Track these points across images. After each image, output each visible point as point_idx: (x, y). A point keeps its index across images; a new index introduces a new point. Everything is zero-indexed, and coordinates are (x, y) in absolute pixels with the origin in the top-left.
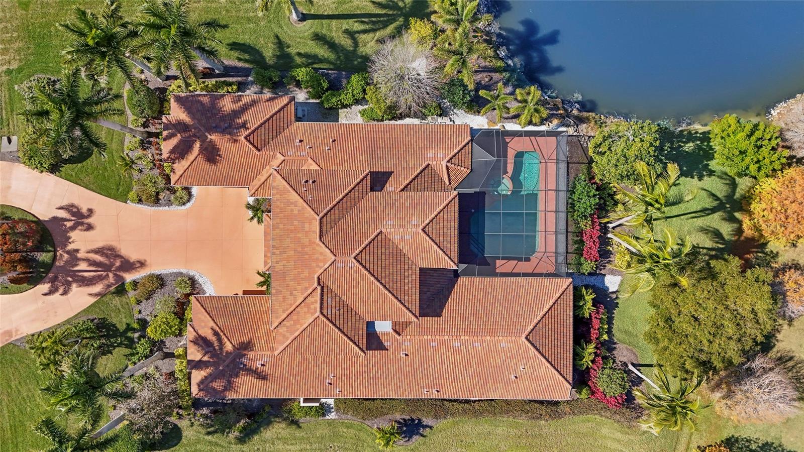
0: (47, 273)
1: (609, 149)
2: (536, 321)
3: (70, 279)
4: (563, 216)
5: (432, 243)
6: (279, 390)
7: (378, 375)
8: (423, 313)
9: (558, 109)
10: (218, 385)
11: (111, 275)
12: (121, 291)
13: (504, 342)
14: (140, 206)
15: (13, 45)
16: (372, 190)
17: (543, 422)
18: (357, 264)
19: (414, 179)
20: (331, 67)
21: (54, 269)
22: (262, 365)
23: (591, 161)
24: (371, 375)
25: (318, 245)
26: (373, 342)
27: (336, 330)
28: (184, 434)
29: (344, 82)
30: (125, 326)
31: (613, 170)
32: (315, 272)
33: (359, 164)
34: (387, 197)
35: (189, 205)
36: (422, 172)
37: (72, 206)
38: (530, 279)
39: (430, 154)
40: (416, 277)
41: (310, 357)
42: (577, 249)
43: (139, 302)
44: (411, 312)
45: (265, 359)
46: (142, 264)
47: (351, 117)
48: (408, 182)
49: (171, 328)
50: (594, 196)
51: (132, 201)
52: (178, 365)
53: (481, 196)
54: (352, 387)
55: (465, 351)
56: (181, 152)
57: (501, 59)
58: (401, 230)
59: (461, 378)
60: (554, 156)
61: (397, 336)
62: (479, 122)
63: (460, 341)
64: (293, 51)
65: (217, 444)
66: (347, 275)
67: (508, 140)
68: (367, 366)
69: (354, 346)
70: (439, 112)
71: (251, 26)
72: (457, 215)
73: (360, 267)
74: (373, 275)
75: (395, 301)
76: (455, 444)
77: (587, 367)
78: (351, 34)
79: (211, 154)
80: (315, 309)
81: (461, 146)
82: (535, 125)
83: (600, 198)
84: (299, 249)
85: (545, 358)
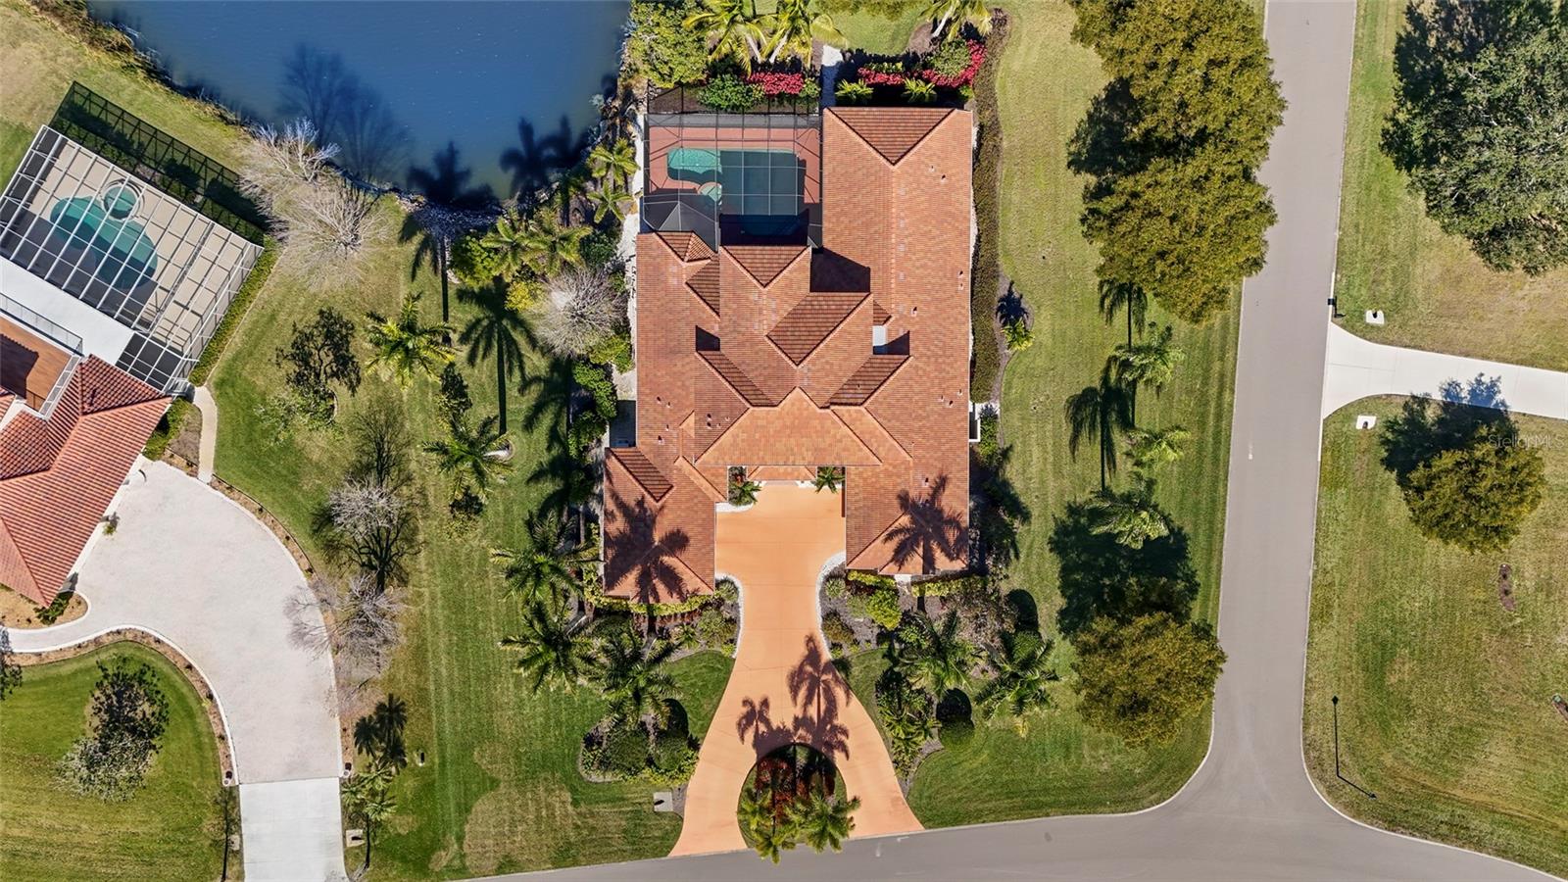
0: (820, 754)
1: (666, 63)
2: (874, 153)
3: (829, 727)
4: (748, 119)
5: (781, 275)
6: (959, 464)
7: (941, 344)
8: (866, 289)
9: (614, 125)
10: (952, 535)
11: (824, 677)
12: (842, 665)
13: (899, 191)
14: (739, 642)
15: (543, 799)
16: (718, 349)
17: (1005, 144)
18: (805, 362)
19: (704, 301)
20: (565, 410)
21: (817, 747)
22: (927, 480)
23: (679, 84)
24: (941, 353)
25: (782, 409)
26: (899, 347)
27: (882, 388)
28: (1017, 586)
29: (584, 392)
30: (886, 660)
31: (692, 59)
32: (815, 412)
33: (687, 368)
34: (727, 330)
35: (738, 583)
36: (695, 292)
37: (739, 724)
38: (825, 160)
39: (673, 282)
40: (821, 296)
41: (917, 424)
42: (789, 102)
43: (856, 642)
44: (861, 302)
45: (919, 477)
46: (810, 639)
47: (627, 384)
48: (708, 308)
49: (886, 599)
50: (723, 80)
51: (733, 651)
52: (932, 592)
53: (724, 220)
54: (956, 377)
55: (910, 239)
56: (673, 581)
57: (551, 197)
58: (765, 312)
59: (945, 245)
60: (675, 130)
61: (891, 320)
62: (631, 224)
63: (898, 244)
64: (545, 458)
65: (1030, 547)
66: (818, 374)
67: (654, 188)
68: (929, 357)
69: (901, 368)
70: (620, 275)
71: (515, 508)
72: (747, 248)
73: (808, 359)
74: (818, 345)
75: (848, 320)
76: (1032, 255)
77: (934, 89)
78: (525, 385)
79: (677, 541)
80: (857, 412)
81: (664, 245)
82: (634, 154)
83: (726, 72)
84: (788, 431)
85: (919, 142)
